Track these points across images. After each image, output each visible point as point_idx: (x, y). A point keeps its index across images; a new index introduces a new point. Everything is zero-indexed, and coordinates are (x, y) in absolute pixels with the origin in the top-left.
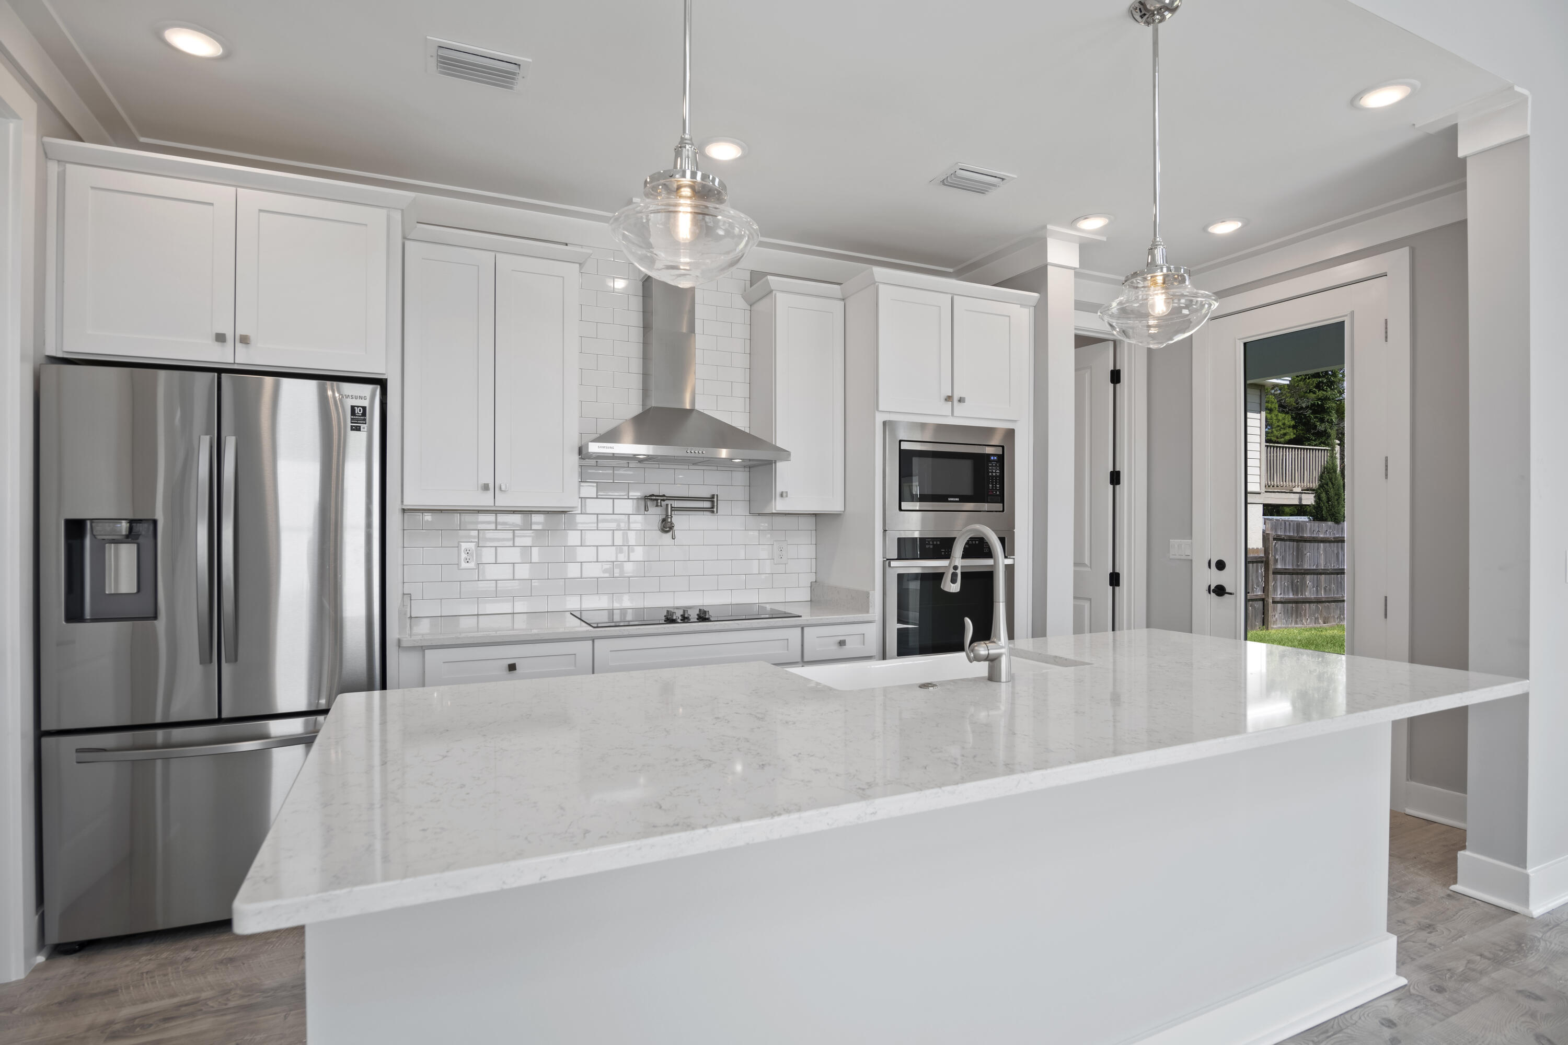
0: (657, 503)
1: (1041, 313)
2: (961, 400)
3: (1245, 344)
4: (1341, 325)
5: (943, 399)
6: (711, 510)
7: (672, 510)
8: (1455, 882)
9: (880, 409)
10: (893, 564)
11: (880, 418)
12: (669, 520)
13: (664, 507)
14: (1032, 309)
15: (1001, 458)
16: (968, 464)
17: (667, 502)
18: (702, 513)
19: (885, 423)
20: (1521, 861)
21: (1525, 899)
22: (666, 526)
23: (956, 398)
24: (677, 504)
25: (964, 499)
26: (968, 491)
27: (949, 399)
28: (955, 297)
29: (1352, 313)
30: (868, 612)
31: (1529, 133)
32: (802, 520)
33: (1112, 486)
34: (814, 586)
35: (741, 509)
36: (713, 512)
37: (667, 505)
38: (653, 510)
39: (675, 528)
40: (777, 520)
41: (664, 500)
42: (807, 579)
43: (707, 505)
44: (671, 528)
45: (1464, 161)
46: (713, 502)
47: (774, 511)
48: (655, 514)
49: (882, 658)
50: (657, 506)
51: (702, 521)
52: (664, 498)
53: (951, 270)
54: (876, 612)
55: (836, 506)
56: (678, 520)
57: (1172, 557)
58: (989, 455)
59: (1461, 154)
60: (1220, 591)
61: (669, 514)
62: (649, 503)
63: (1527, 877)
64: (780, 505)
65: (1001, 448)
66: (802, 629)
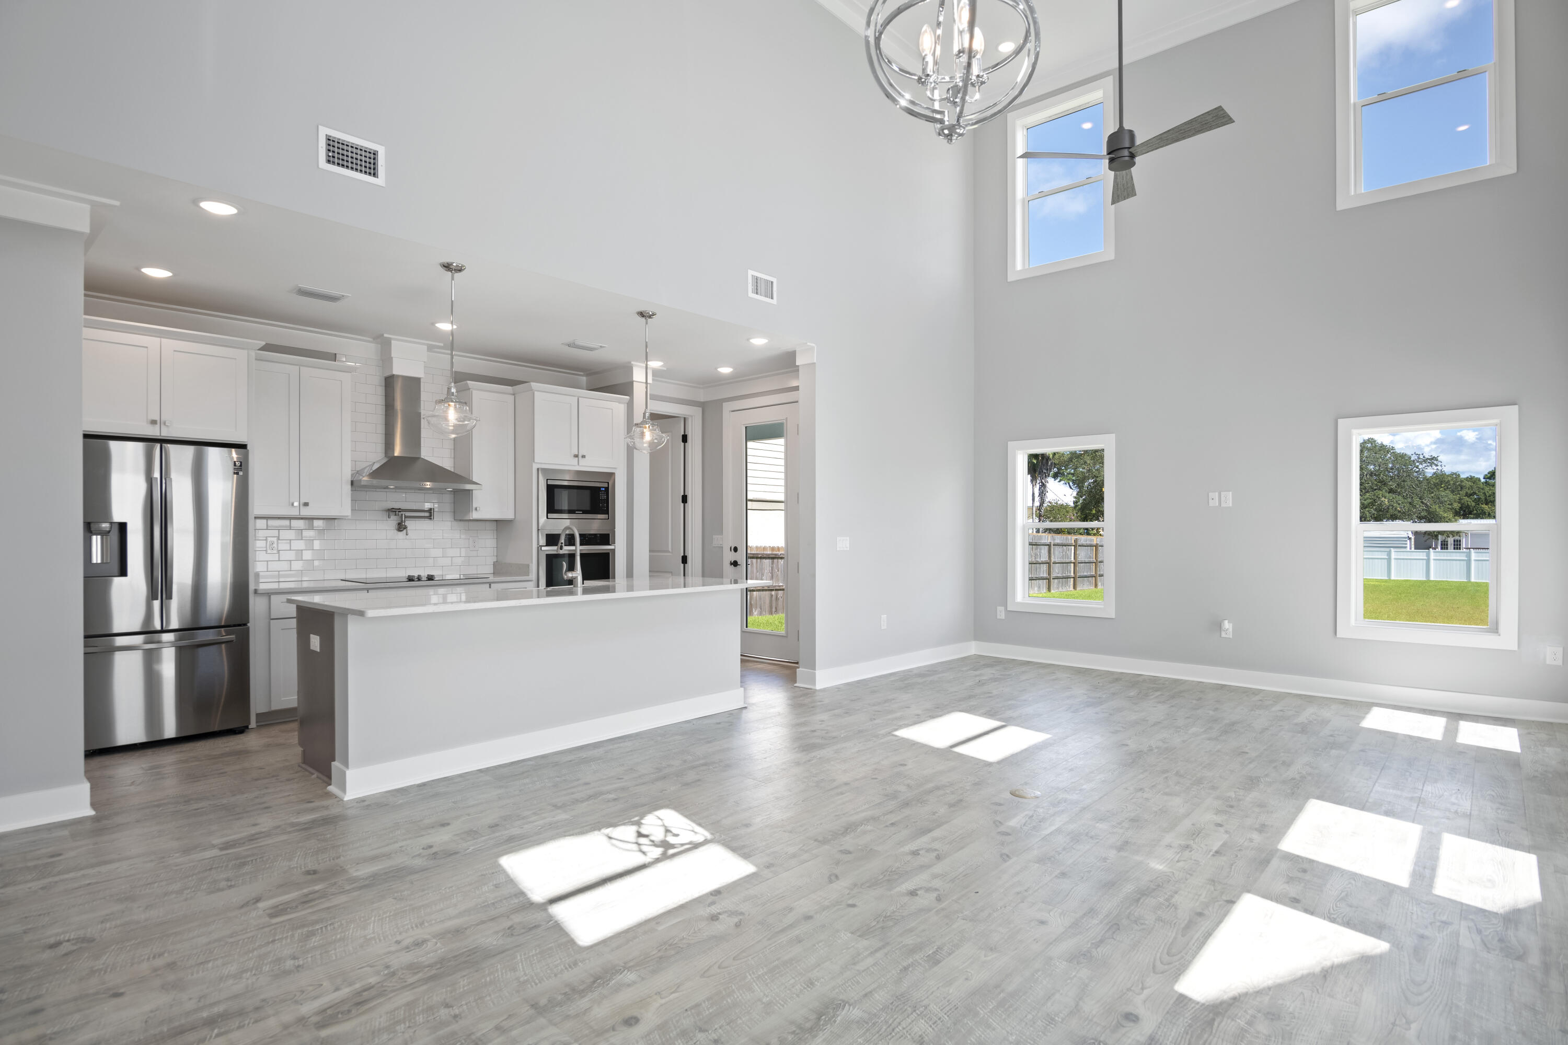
0: (396, 513)
1: (630, 406)
2: (583, 457)
3: (746, 427)
4: (782, 424)
5: (572, 455)
6: (430, 517)
7: (405, 518)
8: (796, 683)
9: (536, 461)
10: (543, 548)
11: (535, 467)
12: (403, 524)
13: (400, 515)
14: (626, 405)
15: (607, 489)
16: (588, 492)
17: (402, 513)
18: (423, 519)
19: (538, 469)
20: (814, 669)
21: (814, 682)
22: (401, 527)
23: (580, 456)
24: (408, 514)
25: (585, 512)
26: (588, 508)
27: (576, 456)
28: (580, 398)
29: (787, 418)
30: (528, 576)
31: (815, 361)
32: (488, 523)
33: (683, 504)
34: (495, 564)
35: (449, 517)
36: (431, 519)
37: (402, 514)
38: (393, 517)
39: (408, 528)
40: (471, 523)
41: (400, 512)
42: (491, 560)
43: (427, 514)
44: (405, 528)
45: (798, 366)
46: (431, 513)
47: (471, 519)
48: (393, 521)
49: (537, 596)
50: (396, 515)
51: (425, 524)
52: (400, 510)
53: (582, 373)
54: (533, 576)
55: (509, 515)
56: (408, 523)
57: (714, 545)
58: (600, 488)
59: (797, 364)
60: (735, 564)
61: (403, 520)
62: (391, 513)
63: (815, 673)
64: (475, 515)
65: (607, 484)
66: (490, 585)
